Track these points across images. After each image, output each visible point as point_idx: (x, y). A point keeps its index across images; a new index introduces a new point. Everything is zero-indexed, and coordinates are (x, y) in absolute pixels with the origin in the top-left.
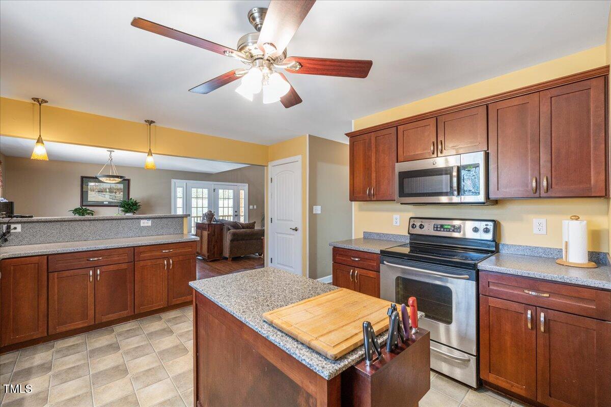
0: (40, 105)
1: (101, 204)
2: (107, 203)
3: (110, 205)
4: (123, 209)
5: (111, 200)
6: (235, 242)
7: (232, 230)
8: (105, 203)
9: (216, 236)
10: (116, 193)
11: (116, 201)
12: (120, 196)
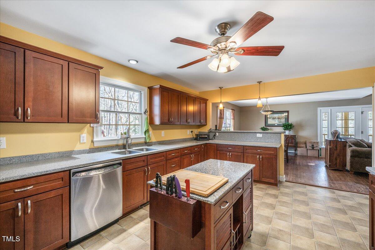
0: (221, 89)
1: (274, 125)
2: (277, 125)
3: (279, 126)
4: (284, 128)
5: (279, 123)
6: (356, 159)
7: (354, 148)
8: (276, 125)
9: (338, 150)
10: (281, 119)
11: (281, 123)
12: (283, 121)
